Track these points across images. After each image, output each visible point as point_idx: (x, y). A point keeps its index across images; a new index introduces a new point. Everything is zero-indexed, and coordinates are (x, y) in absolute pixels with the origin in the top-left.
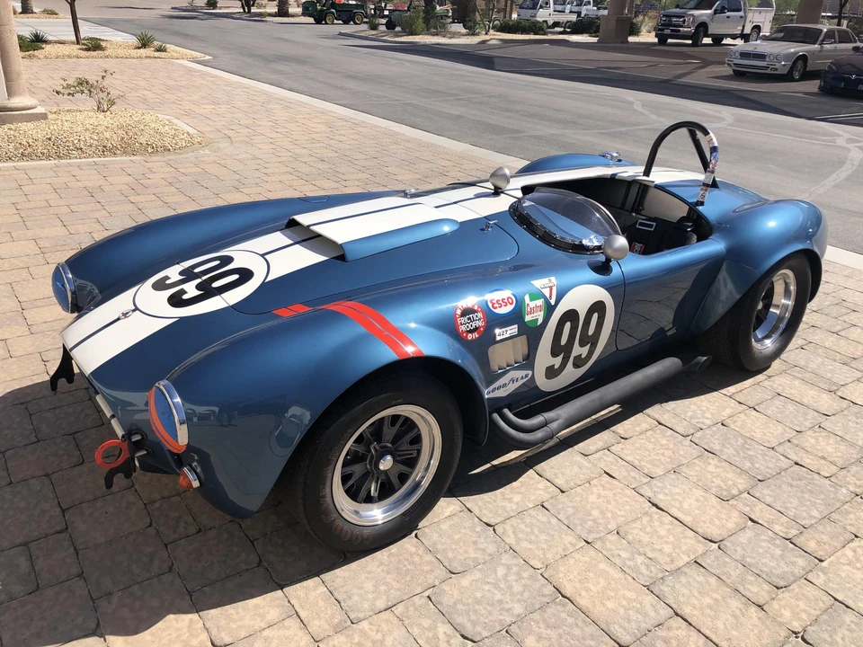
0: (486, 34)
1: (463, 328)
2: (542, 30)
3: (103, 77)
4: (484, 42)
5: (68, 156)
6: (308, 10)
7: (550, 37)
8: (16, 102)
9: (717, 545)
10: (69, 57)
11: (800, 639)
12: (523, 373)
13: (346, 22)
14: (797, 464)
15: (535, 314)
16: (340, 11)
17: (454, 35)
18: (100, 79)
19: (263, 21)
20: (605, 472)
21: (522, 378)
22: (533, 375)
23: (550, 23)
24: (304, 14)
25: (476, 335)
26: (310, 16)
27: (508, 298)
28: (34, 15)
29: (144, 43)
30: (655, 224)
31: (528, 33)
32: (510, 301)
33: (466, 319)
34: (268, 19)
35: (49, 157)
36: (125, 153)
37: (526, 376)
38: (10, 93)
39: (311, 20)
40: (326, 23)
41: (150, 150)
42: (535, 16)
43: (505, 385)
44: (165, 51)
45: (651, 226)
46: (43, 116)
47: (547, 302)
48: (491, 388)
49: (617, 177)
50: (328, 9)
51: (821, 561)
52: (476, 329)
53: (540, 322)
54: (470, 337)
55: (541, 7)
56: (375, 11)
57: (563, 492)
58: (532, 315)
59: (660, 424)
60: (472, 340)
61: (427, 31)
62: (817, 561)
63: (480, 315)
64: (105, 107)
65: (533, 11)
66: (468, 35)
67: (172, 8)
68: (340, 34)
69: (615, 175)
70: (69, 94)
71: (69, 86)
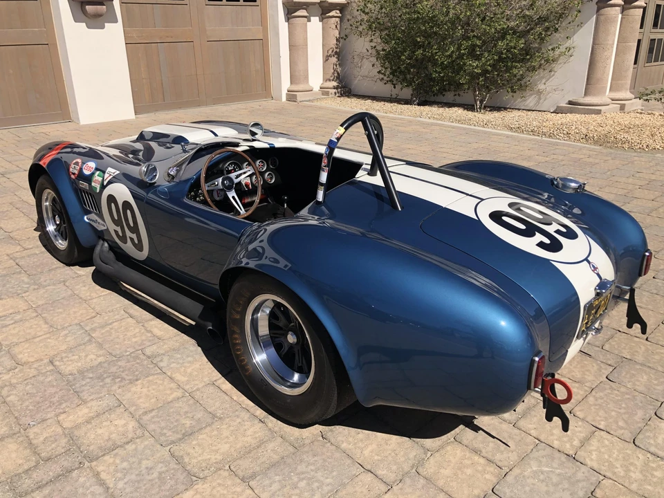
1: (71, 170)
25: (74, 178)
32: (91, 170)
33: (74, 166)
43: (94, 221)
47: (103, 181)
52: (74, 174)
53: (98, 191)
54: (72, 176)
58: (95, 184)
63: (78, 168)
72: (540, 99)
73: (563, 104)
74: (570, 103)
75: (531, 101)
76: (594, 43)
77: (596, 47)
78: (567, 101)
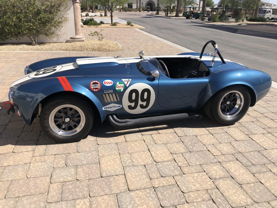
0: (242, 22)
1: (92, 87)
2: (265, 20)
3: (101, 31)
4: (240, 24)
5: (83, 51)
6: (184, 15)
7: (268, 23)
8: (77, 37)
9: (156, 163)
10: (107, 27)
11: (154, 189)
12: (119, 105)
13: (196, 18)
14: (208, 150)
15: (120, 88)
16: (194, 15)
17: (229, 22)
18: (100, 31)
19: (170, 18)
20: (144, 140)
21: (118, 107)
22: (123, 106)
23: (270, 18)
24: (183, 16)
25: (97, 90)
26: (185, 16)
27: (111, 82)
28: (107, 17)
29: (129, 24)
30: (197, 73)
31: (259, 22)
32: (111, 83)
33: (94, 85)
34: (172, 18)
35: (79, 51)
36: (98, 51)
37: (120, 106)
38: (76, 34)
39: (185, 18)
40: (190, 19)
41: (105, 50)
42: (264, 16)
43: (111, 107)
44: (133, 26)
45: (195, 73)
46: (83, 41)
47: (125, 85)
48: (105, 107)
49: (190, 58)
50: (191, 14)
51: (184, 174)
52: (97, 88)
53: (122, 90)
54: (94, 90)
55: (267, 13)
56: (207, 15)
57: (126, 142)
58: (119, 88)
59: (175, 132)
60: (95, 91)
61: (221, 21)
62: (183, 174)
63: (99, 85)
64: (101, 39)
65: (264, 14)
66: (235, 22)
67: (146, 15)
68: (192, 22)
69: (190, 57)
70: (92, 36)
71: (92, 33)
72: (58, 38)
73: (69, 39)
74: (71, 38)
75: (55, 39)
76: (75, 16)
77: (75, 17)
78: (70, 38)
